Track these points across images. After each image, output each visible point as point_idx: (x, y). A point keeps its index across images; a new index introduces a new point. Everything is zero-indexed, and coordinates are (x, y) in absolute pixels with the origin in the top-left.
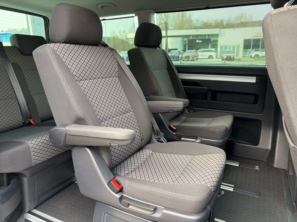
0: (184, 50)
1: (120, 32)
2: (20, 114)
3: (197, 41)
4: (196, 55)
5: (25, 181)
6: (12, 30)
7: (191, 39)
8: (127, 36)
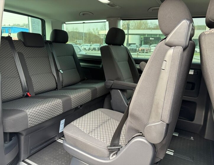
0: (141, 45)
1: (93, 30)
2: (21, 89)
3: (151, 39)
4: (149, 49)
5: (22, 138)
6: (16, 24)
7: (146, 37)
8: (99, 32)
